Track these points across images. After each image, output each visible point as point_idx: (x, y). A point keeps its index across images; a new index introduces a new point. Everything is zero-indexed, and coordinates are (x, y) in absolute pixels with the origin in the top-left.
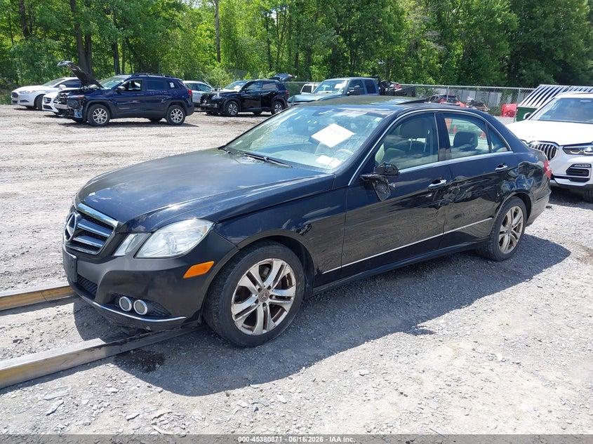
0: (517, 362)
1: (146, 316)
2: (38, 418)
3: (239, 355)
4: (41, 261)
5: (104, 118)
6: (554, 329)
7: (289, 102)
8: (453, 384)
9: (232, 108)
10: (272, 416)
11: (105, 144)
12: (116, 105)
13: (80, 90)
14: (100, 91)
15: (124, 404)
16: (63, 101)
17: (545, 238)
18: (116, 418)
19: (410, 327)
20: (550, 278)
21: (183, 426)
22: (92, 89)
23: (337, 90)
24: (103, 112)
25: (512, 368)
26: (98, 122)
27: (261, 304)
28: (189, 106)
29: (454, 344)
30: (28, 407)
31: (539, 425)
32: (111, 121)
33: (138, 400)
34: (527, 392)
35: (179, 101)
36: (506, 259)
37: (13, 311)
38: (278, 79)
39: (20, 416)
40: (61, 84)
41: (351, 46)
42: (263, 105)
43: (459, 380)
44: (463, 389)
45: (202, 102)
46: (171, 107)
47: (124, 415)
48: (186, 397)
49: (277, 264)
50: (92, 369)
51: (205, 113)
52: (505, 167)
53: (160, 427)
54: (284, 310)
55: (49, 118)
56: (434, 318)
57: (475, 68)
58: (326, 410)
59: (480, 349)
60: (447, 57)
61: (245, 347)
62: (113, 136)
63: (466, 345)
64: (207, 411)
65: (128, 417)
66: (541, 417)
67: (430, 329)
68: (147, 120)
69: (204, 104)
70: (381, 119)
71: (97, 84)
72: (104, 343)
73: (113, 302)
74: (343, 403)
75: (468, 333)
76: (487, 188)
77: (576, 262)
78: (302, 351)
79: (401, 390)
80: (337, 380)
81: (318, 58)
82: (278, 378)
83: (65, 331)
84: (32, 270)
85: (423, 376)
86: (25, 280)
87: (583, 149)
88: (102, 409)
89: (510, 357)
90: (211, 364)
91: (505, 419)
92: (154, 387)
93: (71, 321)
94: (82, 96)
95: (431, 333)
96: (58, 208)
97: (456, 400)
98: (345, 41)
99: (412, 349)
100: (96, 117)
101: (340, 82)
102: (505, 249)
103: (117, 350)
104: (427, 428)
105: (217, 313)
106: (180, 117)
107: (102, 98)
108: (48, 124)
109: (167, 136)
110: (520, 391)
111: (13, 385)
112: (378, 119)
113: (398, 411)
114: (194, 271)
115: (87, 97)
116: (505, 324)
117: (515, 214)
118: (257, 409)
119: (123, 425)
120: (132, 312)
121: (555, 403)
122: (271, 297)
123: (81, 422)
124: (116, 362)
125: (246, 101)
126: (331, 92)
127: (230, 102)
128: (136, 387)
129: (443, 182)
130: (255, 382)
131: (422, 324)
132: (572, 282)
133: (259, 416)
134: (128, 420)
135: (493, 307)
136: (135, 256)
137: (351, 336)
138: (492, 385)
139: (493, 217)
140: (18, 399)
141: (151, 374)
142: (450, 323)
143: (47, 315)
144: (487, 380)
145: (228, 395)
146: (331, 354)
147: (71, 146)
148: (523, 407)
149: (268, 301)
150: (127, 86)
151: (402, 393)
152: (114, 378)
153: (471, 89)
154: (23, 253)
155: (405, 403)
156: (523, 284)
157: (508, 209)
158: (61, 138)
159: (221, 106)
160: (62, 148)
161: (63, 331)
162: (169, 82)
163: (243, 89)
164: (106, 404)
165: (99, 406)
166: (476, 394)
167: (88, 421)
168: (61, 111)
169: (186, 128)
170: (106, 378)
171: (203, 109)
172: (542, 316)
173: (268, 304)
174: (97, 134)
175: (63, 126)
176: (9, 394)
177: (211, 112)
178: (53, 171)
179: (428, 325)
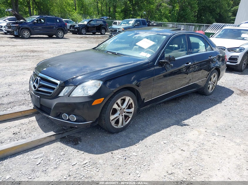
0: (224, 136)
1: (75, 121)
2: (33, 166)
3: (113, 136)
4: (16, 98)
5: (28, 35)
6: (234, 122)
7: (109, 29)
8: (201, 145)
9: (83, 31)
10: (132, 161)
11: (30, 47)
12: (33, 29)
13: (16, 22)
14: (25, 23)
15: (69, 159)
16: (9, 27)
17: (223, 86)
18: (67, 165)
19: (179, 123)
20: (228, 102)
21: (97, 167)
22: (22, 22)
23: (130, 24)
24: (27, 32)
25: (222, 138)
26: (25, 37)
27: (121, 115)
28: (65, 30)
29: (198, 130)
30: (27, 162)
31: (237, 160)
32: (31, 36)
33: (74, 157)
34: (230, 148)
35: (61, 28)
36: (211, 95)
37: (9, 120)
38: (103, 19)
39: (25, 166)
40: (6, 19)
41: (133, 5)
42: (97, 30)
43: (203, 144)
44: (206, 147)
45: (70, 29)
46: (58, 31)
47: (71, 163)
48: (95, 155)
49: (127, 99)
50: (51, 145)
51: (71, 33)
52: (212, 57)
53: (87, 168)
54: (129, 117)
55: (2, 35)
56: (187, 119)
57: (184, 16)
58: (154, 158)
59: (208, 131)
60: (172, 10)
61: (115, 133)
62: (34, 43)
63: (203, 130)
64: (105, 160)
65: (73, 164)
66: (238, 157)
67: (187, 124)
68: (47, 36)
69: (71, 29)
70: (165, 37)
71: (24, 19)
72: (55, 133)
73: (59, 116)
74: (160, 155)
75: (202, 125)
76: (205, 66)
77: (237, 95)
78: (138, 134)
79: (182, 149)
80: (155, 145)
81: (119, 10)
82: (131, 146)
83: (35, 129)
84: (13, 102)
85: (189, 143)
86: (11, 107)
87: (235, 50)
88: (61, 161)
89: (220, 134)
90: (102, 140)
91: (224, 159)
92: (80, 151)
93: (36, 124)
94: (18, 25)
95: (188, 125)
96: (17, 75)
97: (204, 152)
98: (130, 3)
99: (182, 132)
100: (24, 35)
101: (131, 20)
102: (210, 91)
103: (60, 136)
104: (195, 164)
105: (104, 119)
106: (62, 35)
107: (26, 26)
108: (3, 37)
109: (57, 43)
110: (228, 148)
111: (18, 153)
112: (164, 37)
113: (183, 157)
114: (96, 102)
115: (20, 25)
116: (215, 121)
117: (214, 76)
118: (126, 159)
119: (71, 167)
120: (69, 120)
121: (241, 152)
122: (125, 112)
123: (53, 167)
124: (61, 141)
125: (89, 28)
126: (127, 24)
127: (82, 28)
128: (72, 152)
129: (190, 63)
130: (122, 147)
131: (183, 122)
132: (237, 103)
133: (127, 161)
134: (73, 165)
135: (210, 114)
136: (69, 96)
137: (156, 127)
138: (216, 145)
139: (207, 78)
140: (22, 158)
141: (77, 146)
142: (194, 121)
143: (25, 122)
144: (214, 144)
145: (112, 153)
146: (150, 135)
147: (16, 47)
148: (230, 154)
149: (124, 114)
150: (37, 21)
151: (182, 150)
152: (62, 148)
153: (182, 24)
154: (7, 95)
155: (184, 154)
156: (218, 105)
157: (212, 74)
158: (10, 44)
159: (78, 30)
160: (11, 48)
161: (34, 128)
162: (57, 19)
163: (88, 23)
164: (62, 159)
165: (59, 160)
166: (211, 150)
167: (55, 166)
168: (8, 32)
169: (65, 40)
170: (58, 148)
171: (71, 31)
172: (229, 117)
173: (123, 115)
174: (26, 42)
175: (9, 39)
176: (18, 156)
177: (74, 33)
178: (10, 58)
179: (186, 122)
